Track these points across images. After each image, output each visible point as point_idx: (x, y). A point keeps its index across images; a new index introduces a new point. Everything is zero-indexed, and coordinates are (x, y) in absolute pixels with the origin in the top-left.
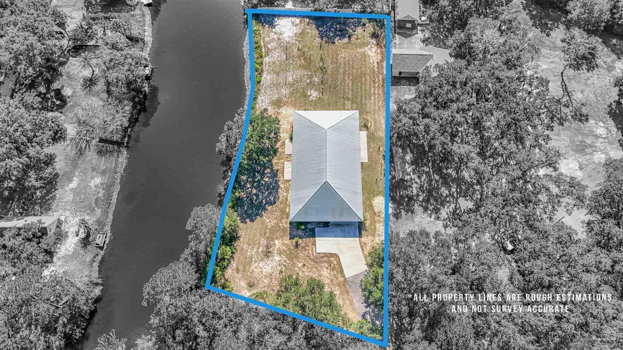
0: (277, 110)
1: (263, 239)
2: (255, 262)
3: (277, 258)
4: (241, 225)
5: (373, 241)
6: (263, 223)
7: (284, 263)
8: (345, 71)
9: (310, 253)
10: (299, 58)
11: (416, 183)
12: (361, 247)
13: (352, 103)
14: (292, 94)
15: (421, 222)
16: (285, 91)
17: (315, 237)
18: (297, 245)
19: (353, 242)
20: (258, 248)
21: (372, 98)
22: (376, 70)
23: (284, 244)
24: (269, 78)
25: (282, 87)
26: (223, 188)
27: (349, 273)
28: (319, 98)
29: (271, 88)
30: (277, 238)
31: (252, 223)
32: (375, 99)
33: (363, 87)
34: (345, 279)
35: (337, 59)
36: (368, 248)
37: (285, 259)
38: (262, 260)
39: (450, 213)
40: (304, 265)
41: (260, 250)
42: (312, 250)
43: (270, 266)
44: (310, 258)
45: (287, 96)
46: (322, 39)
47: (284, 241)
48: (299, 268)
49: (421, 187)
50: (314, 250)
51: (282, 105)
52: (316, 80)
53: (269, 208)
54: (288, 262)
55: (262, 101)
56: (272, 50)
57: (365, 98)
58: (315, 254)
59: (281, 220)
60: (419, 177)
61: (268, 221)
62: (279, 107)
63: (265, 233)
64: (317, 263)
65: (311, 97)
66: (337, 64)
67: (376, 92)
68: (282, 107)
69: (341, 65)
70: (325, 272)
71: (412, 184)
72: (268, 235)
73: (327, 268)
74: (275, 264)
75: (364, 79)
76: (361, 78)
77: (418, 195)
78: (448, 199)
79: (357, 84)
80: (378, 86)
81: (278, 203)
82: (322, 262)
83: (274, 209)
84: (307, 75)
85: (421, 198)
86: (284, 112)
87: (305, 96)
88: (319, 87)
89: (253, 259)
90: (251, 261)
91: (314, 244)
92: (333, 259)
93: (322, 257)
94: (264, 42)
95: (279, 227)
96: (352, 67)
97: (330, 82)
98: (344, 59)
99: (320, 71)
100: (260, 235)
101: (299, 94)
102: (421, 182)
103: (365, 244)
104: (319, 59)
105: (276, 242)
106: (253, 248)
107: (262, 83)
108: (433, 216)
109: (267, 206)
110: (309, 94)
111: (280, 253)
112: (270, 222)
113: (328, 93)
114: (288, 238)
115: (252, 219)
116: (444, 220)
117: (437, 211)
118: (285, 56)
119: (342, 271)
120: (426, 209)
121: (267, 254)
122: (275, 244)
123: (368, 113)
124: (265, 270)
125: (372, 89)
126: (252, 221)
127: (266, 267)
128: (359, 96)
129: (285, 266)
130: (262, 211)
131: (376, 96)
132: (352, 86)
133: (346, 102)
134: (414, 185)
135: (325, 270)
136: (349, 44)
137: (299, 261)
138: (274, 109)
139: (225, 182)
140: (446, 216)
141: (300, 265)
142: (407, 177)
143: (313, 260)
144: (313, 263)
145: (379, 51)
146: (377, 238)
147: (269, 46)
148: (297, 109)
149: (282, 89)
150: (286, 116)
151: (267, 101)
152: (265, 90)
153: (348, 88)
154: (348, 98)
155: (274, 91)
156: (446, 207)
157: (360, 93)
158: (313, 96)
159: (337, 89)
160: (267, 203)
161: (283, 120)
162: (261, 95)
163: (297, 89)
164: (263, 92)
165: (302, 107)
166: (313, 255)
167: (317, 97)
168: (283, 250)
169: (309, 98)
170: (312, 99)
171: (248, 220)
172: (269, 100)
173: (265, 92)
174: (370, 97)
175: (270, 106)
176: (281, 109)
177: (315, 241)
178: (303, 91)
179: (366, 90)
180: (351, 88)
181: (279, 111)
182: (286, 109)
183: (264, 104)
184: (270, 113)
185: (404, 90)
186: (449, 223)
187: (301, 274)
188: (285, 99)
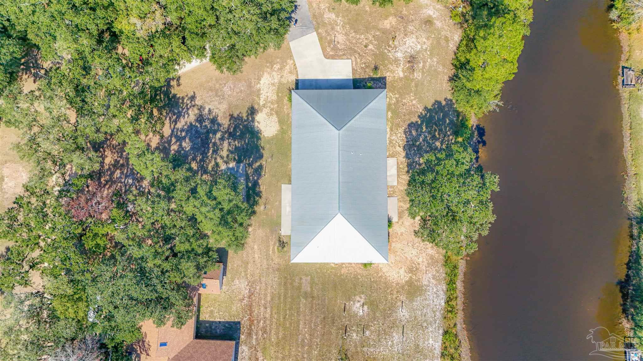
0: (414, 277)
1: (419, 78)
2: (426, 50)
3: (399, 55)
4: (449, 97)
5: (281, 77)
6: (420, 100)
7: (390, 49)
9: (359, 60)
11: (222, 158)
12: (296, 68)
13: (299, 288)
14: (392, 308)
15: (220, 103)
16: (403, 313)
17: (353, 80)
18: (376, 68)
19: (306, 74)
20: (424, 67)
21: (269, 299)
23: (392, 72)
24: (431, 341)
25: (408, 322)
27: (313, 37)
28: (349, 299)
29: (426, 321)
30: (401, 79)
31: (437, 99)
32: (266, 295)
34: (317, 31)
36: (288, 67)
37: (390, 54)
38: (418, 52)
39: (184, 116)
40: (366, 46)
41: (421, 65)
42: (356, 64)
43: (407, 45)
44: (359, 54)
45: (399, 303)
47: (392, 75)
48: (372, 43)
49: (215, 151)
50: (354, 63)
51: (406, 287)
52: (355, 335)
53: (415, 119)
54: (386, 51)
55: (438, 296)
57: (279, 298)
58: (353, 58)
59: (398, 101)
60: (217, 165)
61: (414, 102)
62: (410, 283)
63: (416, 86)
64: (351, 48)
65: (362, 301)
67: (262, 309)
68: (406, 282)
70: (340, 38)
71: (228, 156)
72: (413, 84)
73: (338, 43)
74: (401, 48)
75: (281, 334)
77: (222, 139)
78: (183, 134)
79: (291, 324)
80: (259, 322)
81: (405, 125)
82: (344, 50)
83: (407, 117)
84: (369, 346)
86: (402, 272)
87: (372, 304)
88: (350, 321)
89: (428, 53)
90: (431, 51)
92: (331, 53)
93: (344, 55)
95: (399, 93)
99: (349, 354)
100: (422, 84)
101: (381, 307)
102: (216, 159)
103: (291, 72)
105: (401, 75)
106: (431, 66)
107: (441, 331)
108: (206, 111)
109: (419, 123)
110: (366, 307)
111: (396, 60)
112: (412, 101)
113: (336, 309)
114: (387, 79)
115: (438, 105)
116: (193, 106)
117: (200, 119)
119: (321, 39)
120: (214, 121)
121: (412, 60)
122: (403, 71)
123: (278, 270)
124: (414, 40)
125: (268, 316)
126: (438, 103)
127: (411, 44)
128: (290, 300)
129: (389, 46)
130: (426, 115)
131: (263, 302)
132: (299, 321)
133: (309, 289)
134: (224, 153)
135: (340, 41)
137: (373, 51)
138: (418, 280)
140: (189, 111)
141: (371, 47)
142: (232, 165)
143: (355, 51)
144: (356, 48)
146: (276, 81)
148: (381, 276)
149: (408, 317)
150: (399, 264)
151: (430, 294)
152: (435, 316)
153: (305, 316)
154: (306, 298)
155: (420, 313)
156: (188, 124)
157: (288, 306)
158: (359, 303)
159: (322, 316)
160: (420, 126)
161: (403, 257)
162: (440, 308)
163: (385, 318)
164: (438, 313)
165: (375, 282)
166: (355, 57)
167: (354, 302)
168: (392, 65)
169: (366, 299)
170: (361, 298)
171: (444, 103)
172: (427, 297)
173: (434, 312)
174: (272, 299)
175: (425, 285)
176: (408, 279)
177: (353, 74)
178: (374, 314)
179: (278, 313)
180: (301, 317)
181: (410, 275)
182: (399, 278)
183: (435, 290)
184: (424, 272)
185: (221, 313)
186: (189, 102)
187: (370, 37)
188: (403, 298)
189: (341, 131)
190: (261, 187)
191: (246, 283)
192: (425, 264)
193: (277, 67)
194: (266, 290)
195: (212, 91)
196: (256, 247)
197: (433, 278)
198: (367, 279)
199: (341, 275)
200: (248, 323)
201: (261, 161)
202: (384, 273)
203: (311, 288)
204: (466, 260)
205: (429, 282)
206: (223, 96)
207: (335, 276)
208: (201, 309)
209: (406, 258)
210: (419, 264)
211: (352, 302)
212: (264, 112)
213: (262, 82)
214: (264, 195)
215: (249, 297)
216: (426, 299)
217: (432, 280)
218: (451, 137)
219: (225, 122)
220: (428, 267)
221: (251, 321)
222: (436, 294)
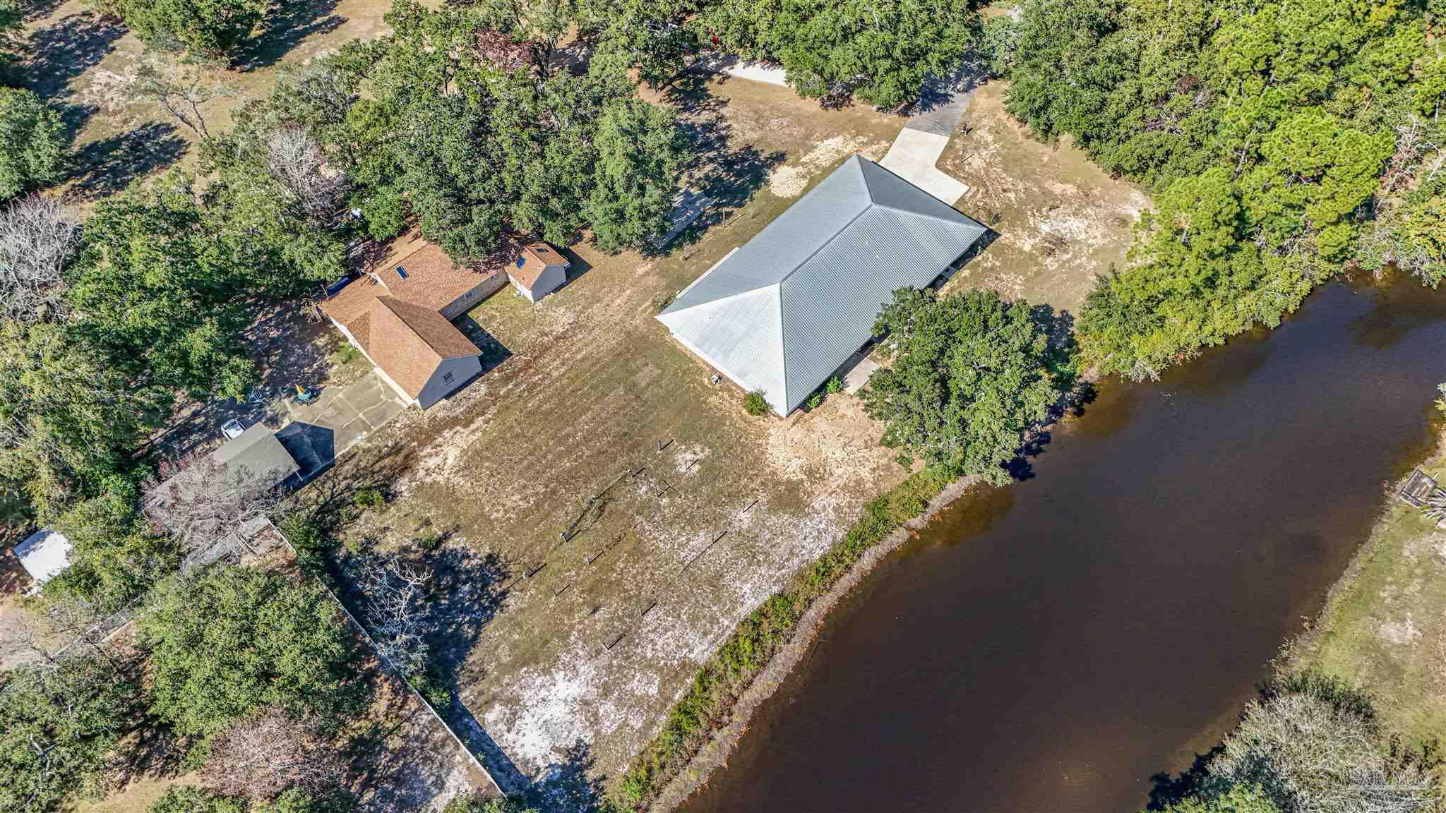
0: (807, 485)
1: (1050, 268)
2: (1089, 246)
3: (1045, 228)
4: (1074, 313)
5: (858, 151)
6: (1028, 291)
7: (1037, 214)
8: (560, 456)
9: (980, 196)
10: (619, 582)
12: (886, 153)
13: (633, 373)
14: (735, 497)
15: (752, 129)
16: (743, 518)
18: (997, 218)
20: (1068, 261)
21: (579, 357)
22: (493, 410)
23: (1017, 237)
24: (747, 588)
25: (739, 534)
26: (1063, 420)
27: (940, 140)
28: (683, 440)
29: (767, 554)
30: (1021, 251)
31: (1051, 305)
32: (580, 350)
33: (568, 391)
34: (953, 137)
35: (537, 504)
36: (875, 147)
37: (1031, 219)
38: (1075, 241)
39: (693, 113)
40: (1004, 191)
41: (1066, 257)
42: (974, 195)
43: (1066, 225)
44: (987, 191)
45: (750, 500)
46: (504, 594)
47: (1012, 240)
48: (1016, 194)
50: (970, 194)
51: (782, 488)
52: (644, 489)
54: (1029, 213)
55: (818, 538)
56: (660, 670)
57: (594, 365)
58: (974, 189)
59: (992, 269)
61: (1017, 287)
62: (793, 487)
63: (1038, 274)
64: (981, 179)
65: (701, 456)
66: (554, 492)
67: (558, 362)
68: (789, 481)
69: (550, 480)
70: (977, 162)
72: (1035, 268)
73: (970, 164)
74: (1055, 223)
75: (547, 406)
76: (550, 412)
77: (711, 160)
79: (574, 405)
80: (535, 374)
82: (970, 174)
84: (650, 519)
85: (712, 154)
86: (796, 463)
87: (710, 471)
88: (657, 467)
89: (1091, 251)
90: (1096, 252)
91: (962, 199)
92: (948, 167)
93: (965, 178)
94: (653, 722)
95: (1004, 262)
96: (531, 454)
97: (621, 460)
98: (525, 487)
99: (610, 506)
100: (1049, 277)
101: (720, 484)
103: (874, 153)
104: (579, 540)
105: (1027, 248)
106: (1079, 266)
107: (776, 589)
108: (724, 124)
110: (696, 468)
111: (1034, 231)
112: (1015, 283)
114: (1000, 238)
115: (1046, 311)
116: (714, 111)
117: (709, 127)
118: (649, 618)
119: (950, 147)
120: (722, 139)
121: (1058, 243)
122: (1033, 246)
123: (628, 334)
124: (1082, 226)
125: (555, 374)
126: (1048, 309)
127: (1074, 228)
128: (605, 376)
129: (1039, 211)
131: (567, 355)
132: (588, 409)
133: (643, 384)
134: (698, 174)
135: (974, 164)
136: (463, 521)
137: (1011, 201)
138: (811, 493)
139: (1049, 428)
140: (704, 112)
141: (1012, 195)
142: (695, 191)
143: (984, 185)
144: (988, 183)
145: (428, 450)
146: (846, 150)
147: (653, 690)
148: (759, 445)
149: (745, 527)
150: (801, 452)
151: (808, 526)
152: (788, 560)
153: (602, 409)
154: (629, 390)
155: (767, 537)
156: (689, 122)
157: (594, 382)
158: (693, 456)
159: (626, 430)
161: (817, 445)
162: (807, 557)
163: (709, 502)
164: (796, 561)
165: (744, 446)
166: (978, 190)
167: (687, 449)
168: (1024, 230)
169: (707, 457)
170: (703, 451)
171: (1057, 315)
172: (802, 525)
173: (792, 553)
174: (583, 360)
175: (813, 507)
176: (795, 479)
177: (957, 203)
178: (700, 485)
179: (572, 380)
180: (596, 408)
181: (804, 477)
182: (784, 468)
183: (822, 526)
184: (829, 491)
185: (502, 327)
186: (712, 104)
187: (1021, 186)
188: (763, 497)
189: (875, 207)
190: (706, 234)
191: (571, 321)
192: (841, 482)
193: (861, 139)
194: (587, 345)
195: (755, 112)
196: (628, 292)
197: (835, 510)
198: (737, 434)
199: (704, 402)
200: (520, 364)
201: (735, 210)
202: (767, 444)
203: (648, 385)
204: (912, 537)
205: (824, 509)
206: (763, 125)
207: (695, 397)
208: (484, 305)
209: (820, 451)
210: (831, 474)
211: (683, 447)
212: (796, 170)
213: (826, 142)
214: (700, 244)
215: (557, 338)
216: (796, 526)
217: (830, 510)
219: (733, 147)
220: (842, 489)
221: (528, 365)
222: (819, 533)
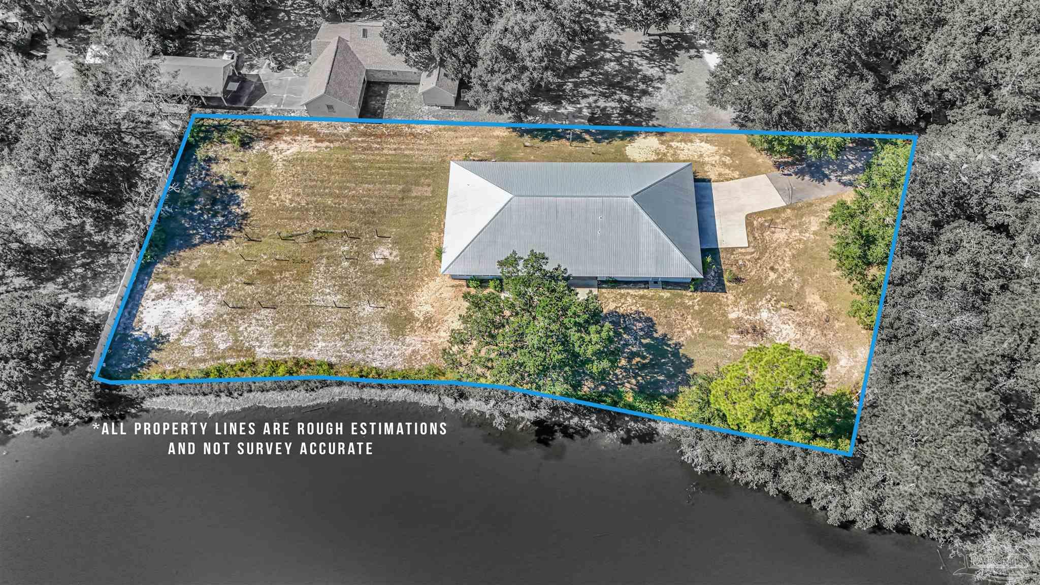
0: (418, 324)
1: (729, 342)
3: (764, 315)
5: (712, 165)
6: (692, 342)
7: (773, 302)
8: (331, 195)
9: (748, 257)
10: (275, 282)
11: (596, 101)
12: (727, 180)
13: (417, 184)
14: (377, 296)
15: (670, 101)
16: (367, 309)
17: (718, 249)
18: (737, 280)
19: (720, 194)
21: (406, 152)
22: (337, 144)
23: (736, 304)
24: (321, 344)
25: (354, 315)
26: (610, 435)
27: (778, 201)
28: (395, 243)
29: (352, 338)
30: (724, 315)
31: (695, 364)
32: (412, 149)
33: (377, 165)
34: (787, 207)
35: (294, 209)
36: (727, 171)
37: (764, 302)
38: (772, 341)
39: (650, 64)
40: (772, 269)
41: (750, 344)
42: (742, 254)
43: (782, 326)
44: (759, 259)
45: (382, 304)
46: (229, 237)
47: (729, 302)
48: (778, 278)
49: (603, 95)
50: (743, 251)
51: (404, 314)
52: (346, 248)
53: (660, 331)
54: (768, 296)
55: (386, 357)
56: (236, 341)
57: (406, 162)
58: (751, 250)
59: (688, 307)
60: (585, 96)
61: (689, 332)
62: (411, 318)
63: (715, 337)
64: (766, 248)
65: (391, 258)
66: (307, 210)
67: (395, 146)
68: (412, 314)
69: (313, 202)
70: (781, 235)
71: (598, 107)
72: (718, 333)
73: (773, 233)
74: (776, 318)
75: (359, 164)
76: (355, 168)
77: (620, 101)
78: (626, 64)
79: (371, 174)
80: (378, 143)
81: (651, 314)
82: (763, 239)
83: (664, 321)
84: (328, 266)
85: (625, 97)
86: (428, 308)
87: (386, 269)
88: (367, 243)
91: (732, 250)
92: (755, 222)
93: (755, 238)
94: (204, 361)
95: (701, 312)
96: (322, 181)
97: (355, 224)
98: (299, 195)
99: (321, 242)
100: (720, 346)
101: (380, 281)
102: (595, 95)
103: (720, 175)
104: (289, 244)
105: (732, 316)
107: (333, 360)
108: (659, 85)
109: (655, 335)
110: (382, 262)
111: (756, 310)
112: (690, 329)
113: (384, 227)
114: (723, 294)
115: (687, 364)
116: (664, 72)
117: (646, 80)
118: (264, 312)
119: (776, 211)
120: (644, 93)
121: (758, 332)
122: (739, 319)
124: (792, 336)
125: (385, 151)
126: (690, 363)
127: (784, 332)
128: (402, 173)
129: (777, 301)
130: (669, 346)
131: (403, 147)
132: (374, 183)
133: (414, 194)
134: (602, 103)
135: (776, 236)
136: (258, 187)
137: (766, 278)
138: (413, 330)
139: (593, 430)
140: (657, 69)
141: (773, 276)
142: (586, 112)
143: (762, 254)
144: (767, 255)
145: (288, 138)
146: (707, 159)
147: (222, 346)
148: (423, 280)
149: (361, 314)
150: (438, 304)
151: (391, 345)
152: (358, 352)
153: (379, 189)
154: (403, 191)
155: (364, 330)
156: (640, 68)
157: (394, 171)
158: (388, 254)
159: (376, 210)
160: (649, 335)
161: (449, 309)
162: (368, 360)
163: (363, 285)
164: (361, 356)
165: (416, 273)
166: (753, 253)
167: (391, 248)
168: (747, 303)
169: (393, 262)
170: (395, 257)
171: (690, 372)
172: (387, 342)
173: (364, 350)
174: (406, 155)
175: (405, 339)
176: (416, 315)
177: (726, 249)
178: (371, 272)
179: (387, 161)
180: (378, 186)
181: (422, 319)
182: (418, 304)
183: (396, 353)
184: (424, 339)
185: (395, 105)
186: (668, 67)
187: (788, 275)
188: (390, 309)
189: (630, 200)
190: (556, 142)
191: (429, 130)
192: (436, 341)
193: (728, 160)
194: (418, 150)
195: (687, 91)
196: (475, 139)
197: (413, 351)
198: (422, 263)
199: (429, 232)
200: (379, 132)
201: (592, 141)
202: (427, 284)
203: (416, 197)
204: (438, 406)
205: (409, 345)
206: (680, 104)
207: (430, 224)
208: (402, 86)
209: (447, 314)
210: (437, 332)
211: (390, 246)
212: (660, 146)
213: (703, 144)
214: (545, 145)
215: (412, 134)
216: (384, 339)
217: (411, 348)
218: (634, 381)
219: (644, 103)
220: (431, 344)
221: (382, 135)
222: (390, 355)
